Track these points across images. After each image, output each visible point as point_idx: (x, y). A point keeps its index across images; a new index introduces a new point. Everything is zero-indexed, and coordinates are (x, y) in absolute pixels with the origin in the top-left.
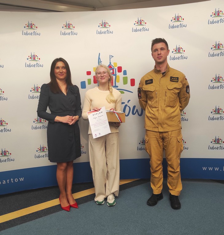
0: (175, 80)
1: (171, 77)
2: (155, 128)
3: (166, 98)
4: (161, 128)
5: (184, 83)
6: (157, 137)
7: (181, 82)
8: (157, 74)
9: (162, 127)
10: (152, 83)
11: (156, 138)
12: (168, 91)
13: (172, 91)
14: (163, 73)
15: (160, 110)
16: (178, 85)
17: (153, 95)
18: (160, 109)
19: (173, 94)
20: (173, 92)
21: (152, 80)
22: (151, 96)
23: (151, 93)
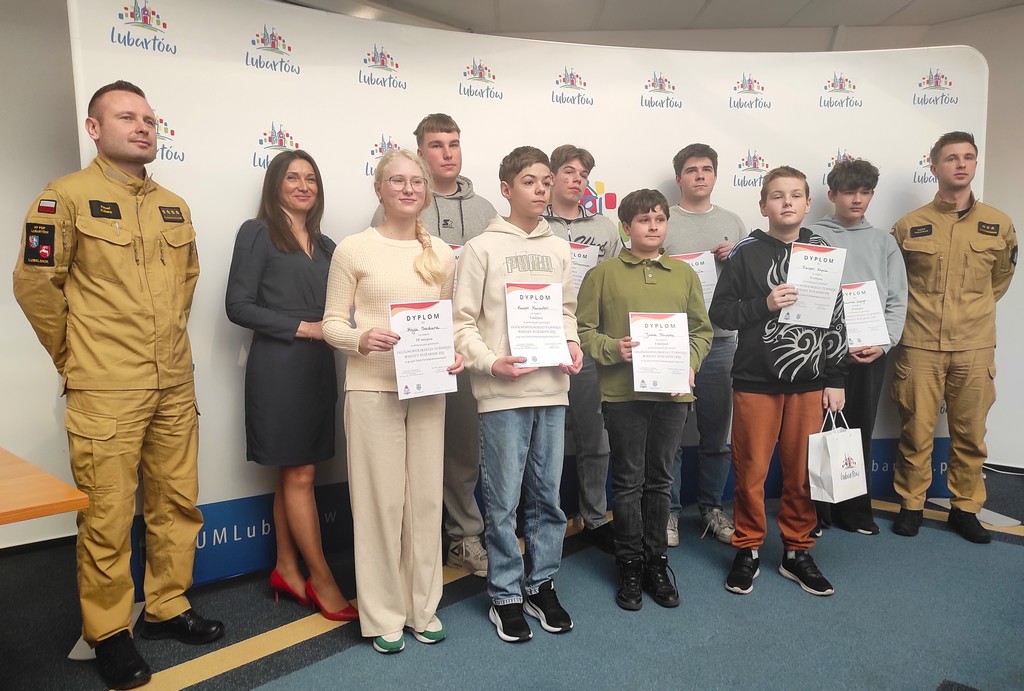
0: (990, 230)
1: (981, 224)
2: (931, 341)
3: (967, 271)
4: (948, 342)
5: (1009, 239)
6: (936, 365)
7: (1004, 237)
8: (942, 215)
9: (950, 340)
10: (930, 233)
11: (934, 368)
12: (971, 255)
13: (982, 256)
14: (961, 214)
15: (949, 298)
16: (998, 243)
17: (933, 262)
18: (948, 296)
19: (984, 262)
20: (985, 257)
21: (929, 228)
22: (924, 264)
23: (928, 257)
